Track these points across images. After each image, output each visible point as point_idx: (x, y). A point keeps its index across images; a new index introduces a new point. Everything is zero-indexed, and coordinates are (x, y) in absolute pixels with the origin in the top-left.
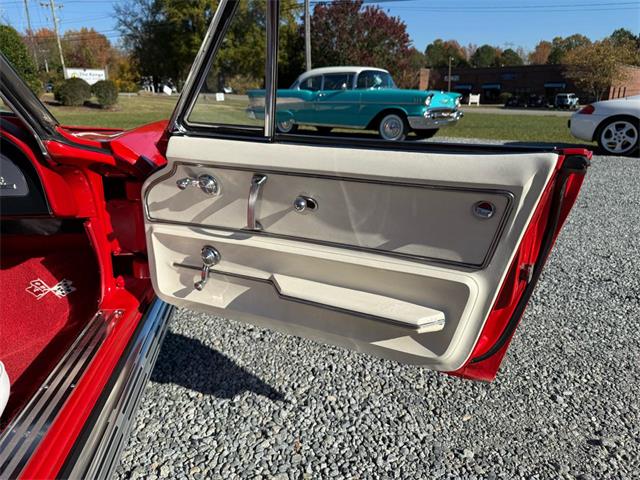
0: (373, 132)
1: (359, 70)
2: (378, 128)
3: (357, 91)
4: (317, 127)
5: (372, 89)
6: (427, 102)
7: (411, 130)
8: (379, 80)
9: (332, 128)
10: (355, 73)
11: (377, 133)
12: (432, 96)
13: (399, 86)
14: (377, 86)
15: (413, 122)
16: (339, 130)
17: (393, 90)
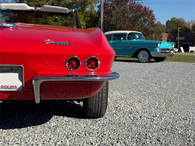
1: (128, 32)
2: (137, 57)
3: (128, 41)
5: (134, 40)
7: (152, 58)
8: (137, 36)
10: (127, 33)
12: (160, 43)
13: (146, 39)
14: (137, 39)
15: (153, 54)
17: (144, 40)
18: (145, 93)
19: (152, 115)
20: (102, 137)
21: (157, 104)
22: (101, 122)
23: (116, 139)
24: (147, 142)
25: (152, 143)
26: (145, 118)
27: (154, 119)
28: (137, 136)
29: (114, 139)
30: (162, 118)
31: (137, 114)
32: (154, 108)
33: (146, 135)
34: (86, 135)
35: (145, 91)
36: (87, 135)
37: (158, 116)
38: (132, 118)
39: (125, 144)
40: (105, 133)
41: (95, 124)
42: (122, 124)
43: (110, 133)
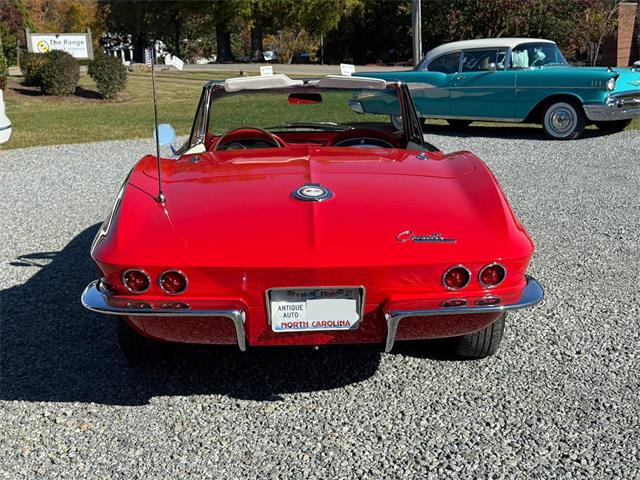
0: (534, 126)
2: (540, 120)
4: (448, 121)
6: (610, 85)
8: (541, 55)
9: (471, 122)
11: (540, 126)
12: (616, 78)
13: (571, 63)
14: (540, 64)
15: (591, 112)
16: (481, 124)
17: (562, 68)
18: (579, 270)
19: (605, 345)
20: (504, 407)
21: (616, 311)
22: (491, 369)
23: (534, 412)
24: (599, 418)
25: (612, 421)
26: (590, 357)
27: (611, 356)
28: (577, 403)
29: (530, 413)
30: (630, 355)
31: (569, 344)
32: (608, 323)
33: (597, 401)
34: (469, 403)
35: (579, 266)
36: (472, 403)
37: (619, 348)
38: (559, 357)
39: (556, 424)
40: (508, 398)
41: (478, 375)
42: (539, 373)
43: (518, 399)
